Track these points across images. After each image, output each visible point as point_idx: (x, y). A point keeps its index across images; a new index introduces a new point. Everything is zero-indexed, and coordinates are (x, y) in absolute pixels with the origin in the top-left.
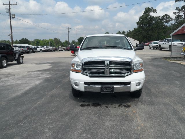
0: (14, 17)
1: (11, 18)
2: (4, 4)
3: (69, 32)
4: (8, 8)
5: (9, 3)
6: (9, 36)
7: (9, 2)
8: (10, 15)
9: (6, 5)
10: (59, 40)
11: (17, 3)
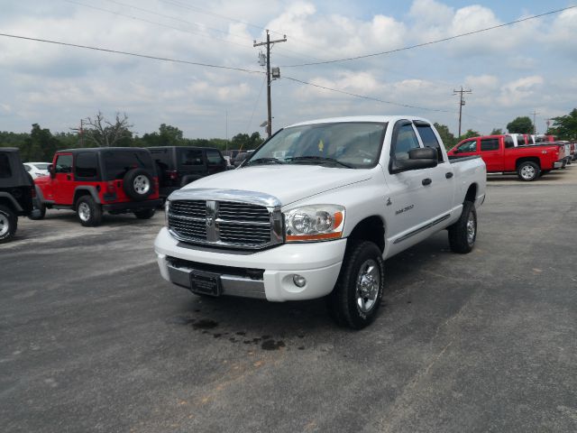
0: (278, 76)
1: (271, 78)
2: (257, 43)
3: (462, 104)
4: (265, 52)
5: (268, 39)
6: (263, 125)
7: (268, 36)
8: (269, 71)
9: (261, 44)
10: (447, 130)
11: (285, 36)
